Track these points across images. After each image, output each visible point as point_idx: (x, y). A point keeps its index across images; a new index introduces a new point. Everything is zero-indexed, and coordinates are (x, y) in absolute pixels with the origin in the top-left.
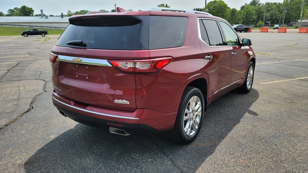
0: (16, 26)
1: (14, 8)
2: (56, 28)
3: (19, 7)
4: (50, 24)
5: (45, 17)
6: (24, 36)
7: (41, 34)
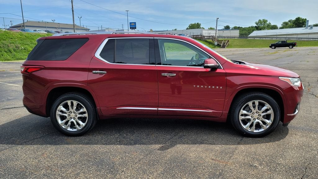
0: (273, 39)
1: (289, 21)
2: (314, 39)
3: (294, 19)
4: (308, 35)
5: (310, 28)
6: (271, 48)
7: (289, 46)
